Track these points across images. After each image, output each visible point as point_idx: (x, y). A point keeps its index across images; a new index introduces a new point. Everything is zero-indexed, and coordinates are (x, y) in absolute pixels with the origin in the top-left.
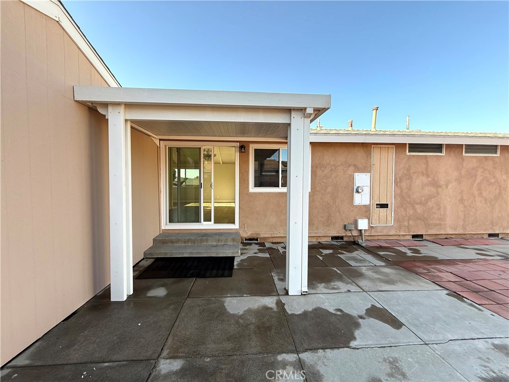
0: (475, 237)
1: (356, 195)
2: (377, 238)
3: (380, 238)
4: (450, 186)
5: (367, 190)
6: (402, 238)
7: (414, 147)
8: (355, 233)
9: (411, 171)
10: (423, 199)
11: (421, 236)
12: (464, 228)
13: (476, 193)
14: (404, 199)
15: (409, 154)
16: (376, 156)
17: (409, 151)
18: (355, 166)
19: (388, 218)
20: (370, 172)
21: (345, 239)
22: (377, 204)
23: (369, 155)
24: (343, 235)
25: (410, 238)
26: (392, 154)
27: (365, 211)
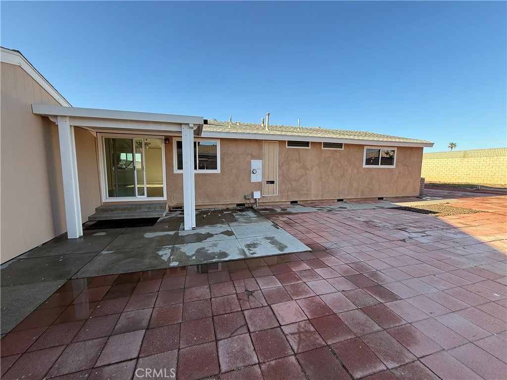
0: (330, 201)
1: (252, 175)
2: (268, 204)
3: (270, 204)
4: (314, 169)
5: (259, 172)
6: (284, 204)
7: (291, 143)
8: (252, 201)
9: (289, 159)
10: (297, 177)
11: (296, 202)
12: (322, 196)
13: (330, 173)
14: (284, 177)
15: (288, 147)
16: (266, 148)
17: (288, 146)
18: (251, 155)
19: (275, 190)
20: (262, 159)
21: (246, 206)
22: (267, 181)
23: (261, 148)
24: (244, 202)
25: (289, 203)
26: (277, 147)
27: (259, 186)
